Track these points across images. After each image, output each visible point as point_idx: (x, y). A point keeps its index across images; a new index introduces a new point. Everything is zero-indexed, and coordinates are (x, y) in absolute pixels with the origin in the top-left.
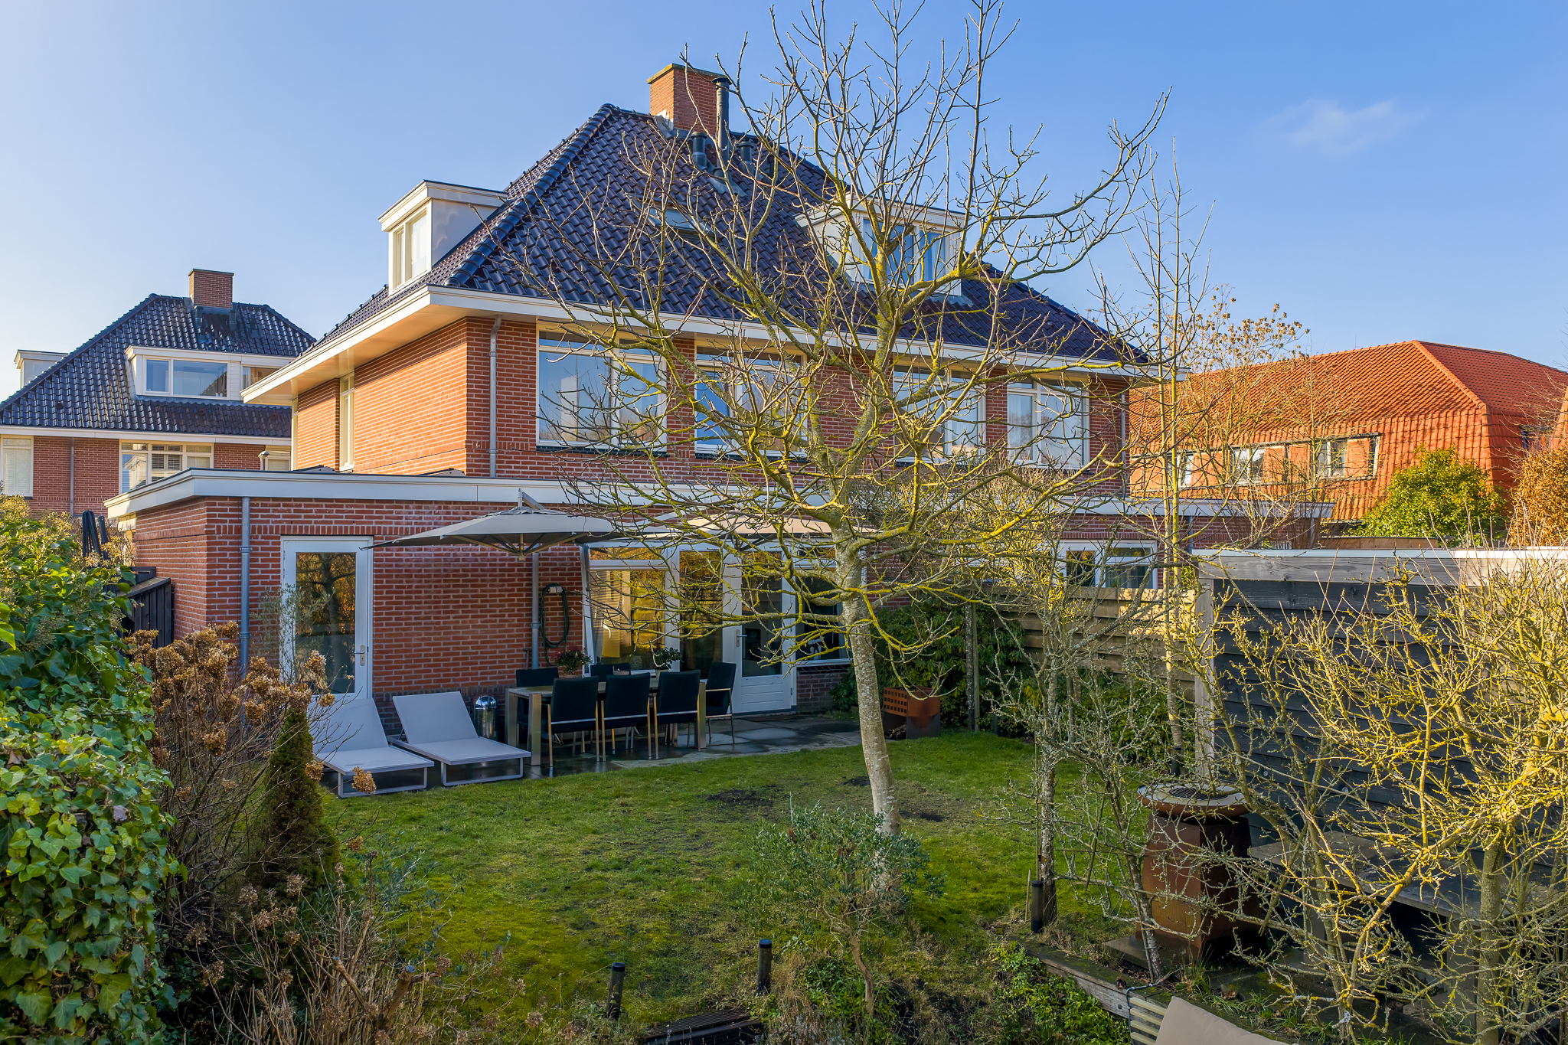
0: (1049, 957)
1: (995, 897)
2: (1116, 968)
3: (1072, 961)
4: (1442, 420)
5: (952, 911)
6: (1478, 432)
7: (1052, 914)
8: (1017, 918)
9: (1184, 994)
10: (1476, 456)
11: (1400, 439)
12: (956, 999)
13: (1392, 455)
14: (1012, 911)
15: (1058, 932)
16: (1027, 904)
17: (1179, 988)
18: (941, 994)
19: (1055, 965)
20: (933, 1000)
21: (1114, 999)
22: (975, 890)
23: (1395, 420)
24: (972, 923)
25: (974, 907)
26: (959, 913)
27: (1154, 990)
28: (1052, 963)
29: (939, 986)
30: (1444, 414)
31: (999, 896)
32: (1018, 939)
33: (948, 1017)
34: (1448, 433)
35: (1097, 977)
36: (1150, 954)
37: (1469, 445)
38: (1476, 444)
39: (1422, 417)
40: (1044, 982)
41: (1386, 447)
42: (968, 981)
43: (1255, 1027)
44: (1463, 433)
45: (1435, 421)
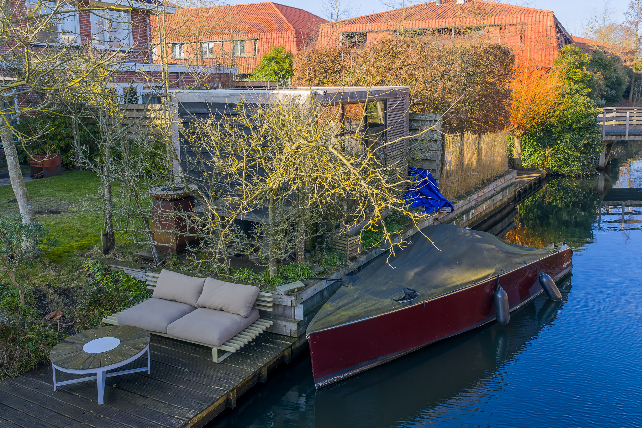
0: (111, 264)
1: (86, 243)
2: (141, 262)
3: (122, 264)
4: (280, 35)
5: (65, 252)
6: (292, 40)
7: (113, 245)
8: (96, 250)
9: (168, 268)
10: (292, 49)
11: (265, 42)
12: (68, 288)
13: (262, 48)
14: (95, 247)
15: (116, 253)
16: (102, 244)
17: (166, 265)
18: (60, 288)
19: (114, 266)
20: (56, 292)
21: (139, 274)
22: (77, 241)
23: (263, 33)
24: (75, 255)
25: (76, 249)
26: (68, 252)
27: (156, 268)
28: (112, 266)
29: (59, 285)
30: (280, 32)
31: (89, 242)
32: (98, 258)
33: (64, 297)
34: (282, 40)
35: (132, 268)
36: (154, 255)
37: (289, 45)
38: (292, 45)
39: (273, 33)
40: (109, 274)
41: (260, 45)
42: (73, 280)
43: (195, 274)
44: (287, 41)
45: (278, 35)
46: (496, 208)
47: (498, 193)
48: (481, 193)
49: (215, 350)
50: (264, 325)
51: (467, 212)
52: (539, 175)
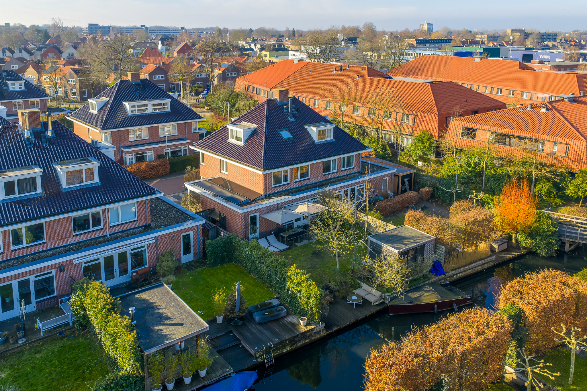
6: (436, 120)
8: (350, 272)
11: (420, 117)
21: (359, 282)
23: (419, 112)
27: (363, 282)
30: (429, 113)
32: (350, 275)
34: (430, 118)
35: (358, 279)
37: (434, 122)
40: (353, 280)
44: (432, 120)
47: (479, 266)
48: (466, 268)
49: (373, 303)
51: (456, 274)
52: (519, 253)
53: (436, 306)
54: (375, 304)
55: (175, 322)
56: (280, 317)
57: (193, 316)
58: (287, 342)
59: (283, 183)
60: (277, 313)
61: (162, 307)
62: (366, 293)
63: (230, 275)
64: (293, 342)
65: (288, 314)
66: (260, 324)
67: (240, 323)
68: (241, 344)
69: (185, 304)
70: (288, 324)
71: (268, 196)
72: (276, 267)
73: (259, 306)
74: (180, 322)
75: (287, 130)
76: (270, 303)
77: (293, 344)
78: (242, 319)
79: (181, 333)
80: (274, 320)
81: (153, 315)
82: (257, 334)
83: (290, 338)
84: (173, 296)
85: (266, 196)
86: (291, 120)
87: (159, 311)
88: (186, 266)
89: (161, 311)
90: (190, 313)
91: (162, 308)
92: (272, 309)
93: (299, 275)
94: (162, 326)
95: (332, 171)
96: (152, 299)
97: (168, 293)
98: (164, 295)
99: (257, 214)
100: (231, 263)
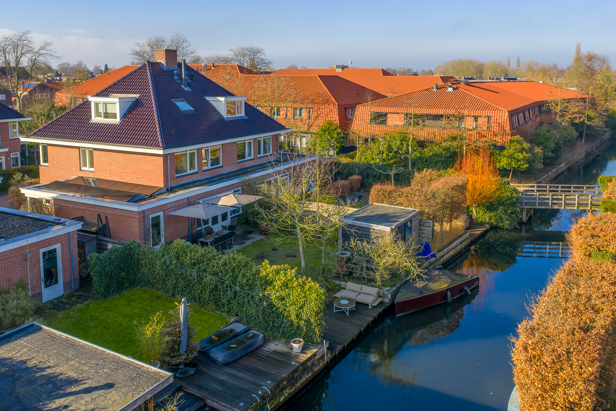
4: (327, 106)
6: (335, 111)
7: (324, 272)
10: (335, 117)
11: (316, 110)
13: (314, 114)
21: (337, 282)
23: (315, 104)
28: (328, 279)
34: (328, 110)
37: (333, 114)
38: (335, 114)
44: (332, 111)
46: (458, 252)
47: (459, 245)
48: (449, 247)
49: (370, 305)
50: (380, 299)
51: (443, 256)
52: (484, 229)
53: (449, 294)
54: (375, 304)
55: (90, 384)
56: (256, 347)
57: (126, 365)
58: (285, 383)
59: (189, 172)
60: (251, 341)
61: (49, 364)
62: (357, 293)
63: (141, 306)
64: (293, 381)
65: (266, 341)
66: (227, 364)
67: (192, 371)
68: (205, 405)
69: (100, 348)
70: (273, 356)
71: (171, 190)
72: (233, 271)
73: (216, 338)
74: (103, 382)
75: (183, 101)
76: (231, 331)
77: (293, 385)
78: (191, 364)
79: (115, 401)
80: (247, 355)
81: (32, 382)
82: (230, 381)
83: (289, 375)
84: (67, 340)
85: (168, 190)
86: (187, 89)
87: (45, 373)
88: (52, 306)
89: (49, 371)
90: (119, 362)
91: (49, 367)
92: (238, 338)
93: (281, 272)
94: (63, 399)
95: (247, 158)
96: (18, 355)
97: (52, 337)
98: (45, 343)
99: (161, 214)
100: (134, 289)
